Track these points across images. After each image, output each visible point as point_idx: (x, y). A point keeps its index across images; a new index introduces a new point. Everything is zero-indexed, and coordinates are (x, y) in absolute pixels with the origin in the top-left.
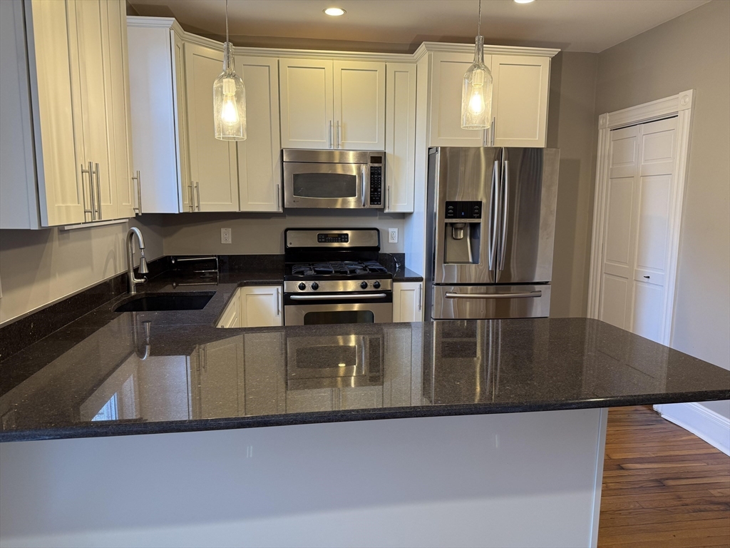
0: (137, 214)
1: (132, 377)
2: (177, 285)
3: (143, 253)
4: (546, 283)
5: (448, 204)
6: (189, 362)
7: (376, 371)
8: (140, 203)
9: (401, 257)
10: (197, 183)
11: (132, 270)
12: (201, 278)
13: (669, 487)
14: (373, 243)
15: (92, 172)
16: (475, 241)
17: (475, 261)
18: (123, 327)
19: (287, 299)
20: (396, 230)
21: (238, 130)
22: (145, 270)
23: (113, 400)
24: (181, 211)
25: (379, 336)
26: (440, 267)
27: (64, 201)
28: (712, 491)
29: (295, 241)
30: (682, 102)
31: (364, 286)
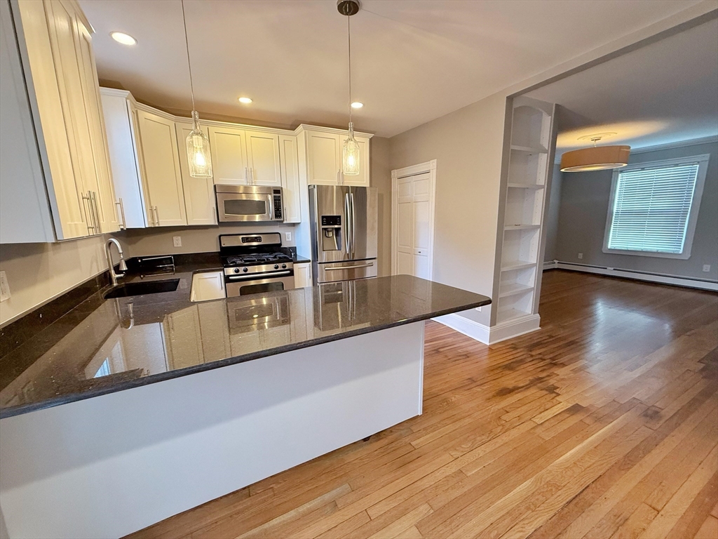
0: (122, 229)
1: (119, 343)
2: (144, 276)
3: (122, 257)
4: (375, 258)
5: (323, 217)
6: (162, 326)
7: (285, 315)
8: (124, 221)
9: (294, 249)
10: (156, 207)
11: (112, 268)
12: (164, 270)
13: (441, 352)
14: (278, 242)
15: (91, 198)
16: (338, 238)
17: (339, 249)
18: (109, 310)
19: (227, 279)
20: (290, 233)
21: (207, 172)
22: (124, 268)
23: (105, 364)
24: (147, 226)
25: (287, 296)
26: (321, 253)
27: (72, 220)
28: (459, 351)
29: (227, 243)
30: (432, 165)
31: (277, 267)
